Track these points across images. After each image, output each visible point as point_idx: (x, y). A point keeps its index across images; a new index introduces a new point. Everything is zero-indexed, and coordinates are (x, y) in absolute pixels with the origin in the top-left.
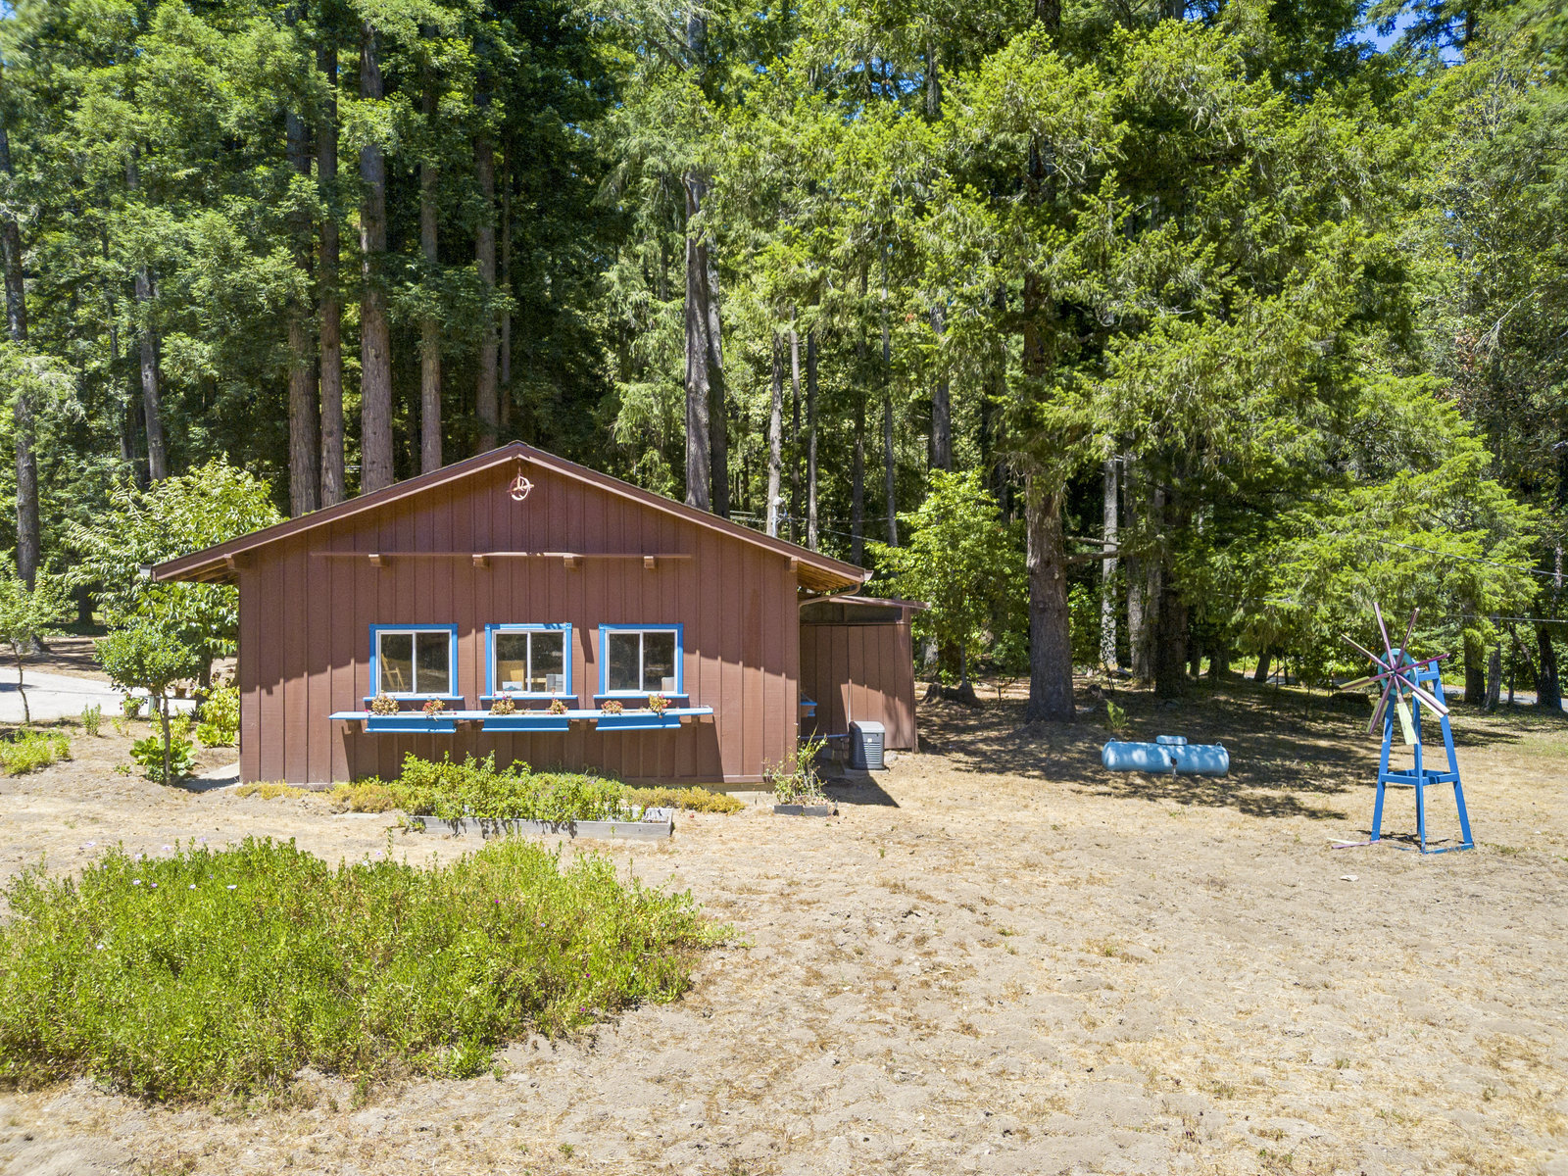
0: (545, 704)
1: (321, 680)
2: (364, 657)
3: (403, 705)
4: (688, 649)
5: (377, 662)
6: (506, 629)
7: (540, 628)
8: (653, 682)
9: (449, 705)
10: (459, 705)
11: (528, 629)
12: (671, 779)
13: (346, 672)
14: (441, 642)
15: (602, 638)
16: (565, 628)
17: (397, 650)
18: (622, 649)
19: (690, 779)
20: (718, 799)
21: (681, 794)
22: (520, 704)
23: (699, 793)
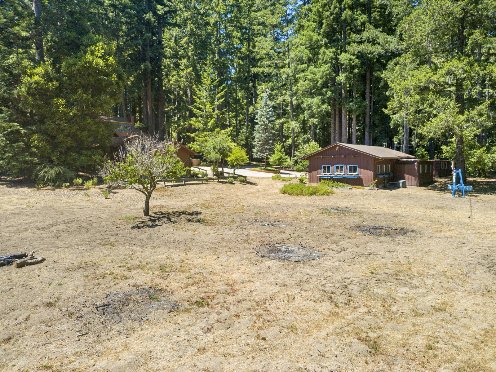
0: (340, 175)
1: (316, 172)
2: (321, 169)
3: (325, 175)
4: (359, 168)
5: (322, 170)
6: (337, 165)
7: (341, 165)
8: (355, 172)
9: (330, 175)
10: (331, 175)
11: (339, 165)
12: (356, 185)
13: (319, 171)
14: (329, 167)
15: (348, 166)
16: (343, 165)
17: (324, 168)
18: (351, 167)
19: (359, 185)
20: (362, 188)
21: (358, 187)
22: (338, 175)
23: (360, 187)
